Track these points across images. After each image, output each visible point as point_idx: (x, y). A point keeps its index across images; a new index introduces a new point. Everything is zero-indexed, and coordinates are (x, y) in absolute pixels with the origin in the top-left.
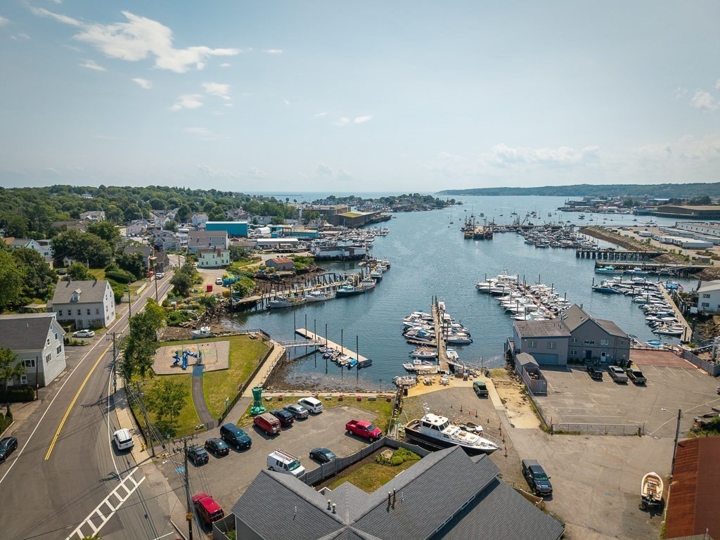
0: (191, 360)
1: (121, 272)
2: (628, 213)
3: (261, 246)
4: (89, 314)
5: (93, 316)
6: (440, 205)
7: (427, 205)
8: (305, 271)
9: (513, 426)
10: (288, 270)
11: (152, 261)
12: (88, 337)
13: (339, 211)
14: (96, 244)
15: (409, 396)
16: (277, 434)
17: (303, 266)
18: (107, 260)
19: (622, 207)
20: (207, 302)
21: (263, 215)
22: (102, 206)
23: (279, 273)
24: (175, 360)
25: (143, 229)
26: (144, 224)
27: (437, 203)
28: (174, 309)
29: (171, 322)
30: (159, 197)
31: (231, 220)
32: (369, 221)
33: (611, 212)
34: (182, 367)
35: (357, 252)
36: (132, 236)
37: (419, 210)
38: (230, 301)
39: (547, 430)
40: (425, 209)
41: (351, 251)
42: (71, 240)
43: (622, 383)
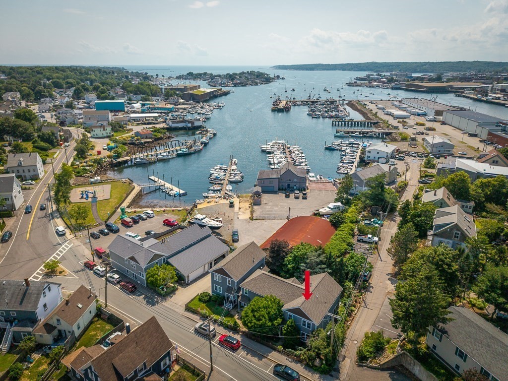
0: (90, 195)
1: (42, 144)
2: (388, 88)
3: (133, 120)
4: (29, 172)
5: (32, 173)
6: (267, 80)
7: (258, 81)
8: (161, 139)
9: (238, 218)
10: (149, 138)
11: (60, 136)
12: (31, 184)
13: (192, 89)
15: (198, 208)
16: (132, 226)
17: (159, 135)
18: (32, 136)
19: (386, 83)
20: (98, 162)
21: (136, 94)
22: (17, 88)
23: (143, 141)
24: (81, 195)
25: (50, 107)
26: (50, 103)
27: (266, 78)
28: (78, 167)
29: (78, 175)
30: (58, 78)
31: (113, 98)
32: (212, 96)
33: (378, 86)
34: (85, 199)
35: (196, 124)
36: (43, 112)
37: (252, 85)
38: (112, 161)
39: (252, 219)
40: (256, 84)
41: (193, 123)
42: (7, 124)
43: (297, 198)
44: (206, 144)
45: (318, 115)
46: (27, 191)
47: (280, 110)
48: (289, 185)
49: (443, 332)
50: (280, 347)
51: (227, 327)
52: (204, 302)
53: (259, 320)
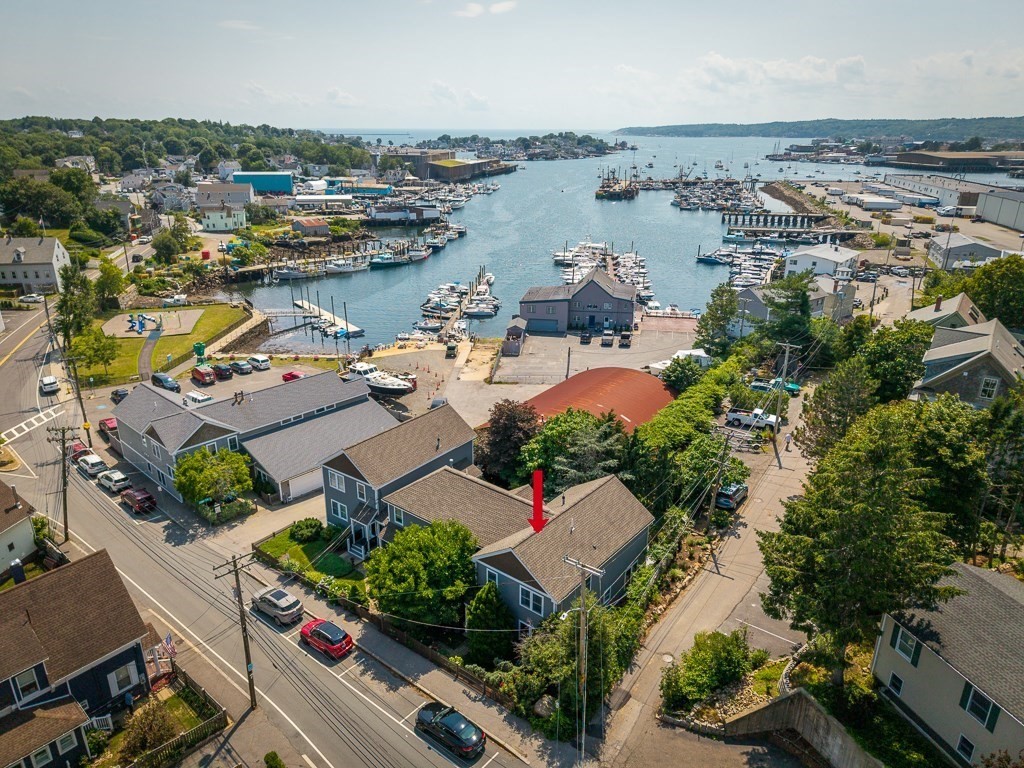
0: (149, 325)
1: (91, 233)
2: (857, 163)
3: (301, 206)
4: (37, 277)
5: (43, 280)
6: (600, 149)
7: (580, 151)
8: (346, 238)
9: (459, 379)
10: (321, 236)
11: (133, 221)
12: (35, 302)
13: (435, 157)
14: (56, 197)
15: (373, 356)
17: (344, 231)
18: (72, 218)
19: (855, 154)
20: (197, 271)
21: (320, 162)
22: (91, 148)
23: (306, 240)
24: (130, 325)
25: (144, 181)
26: (147, 175)
27: (596, 146)
28: (150, 276)
29: (145, 291)
30: (178, 136)
31: (274, 169)
32: (477, 173)
33: (836, 161)
34: (137, 331)
35: (428, 214)
36: (129, 191)
37: (566, 158)
38: (226, 270)
39: (489, 381)
40: (576, 156)
41: (419, 212)
42: (23, 191)
43: (607, 345)
44: (436, 250)
45: (694, 204)
46: (22, 313)
47: (614, 196)
48: (592, 318)
49: (926, 633)
50: (456, 660)
51: (336, 603)
52: (301, 541)
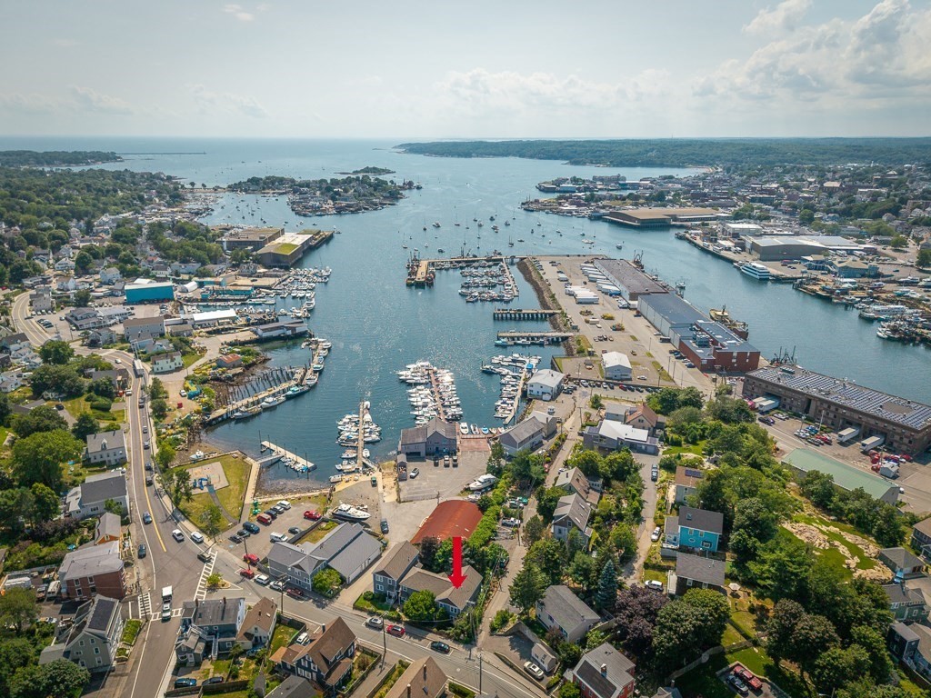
1: (100, 400)
4: (115, 455)
5: (119, 457)
6: (393, 195)
7: (378, 201)
8: (254, 364)
9: (384, 501)
10: (237, 367)
11: (118, 381)
15: (336, 491)
16: (271, 523)
17: (251, 359)
18: (82, 389)
21: (184, 261)
23: (230, 373)
25: (52, 303)
26: (47, 292)
28: (166, 436)
34: (200, 488)
37: (368, 210)
38: (203, 418)
39: (399, 501)
41: (293, 329)
43: (447, 466)
44: (320, 372)
45: (475, 296)
47: (420, 285)
48: (437, 448)
49: (543, 604)
50: (435, 630)
51: (391, 619)
52: (369, 600)
53: (418, 611)
